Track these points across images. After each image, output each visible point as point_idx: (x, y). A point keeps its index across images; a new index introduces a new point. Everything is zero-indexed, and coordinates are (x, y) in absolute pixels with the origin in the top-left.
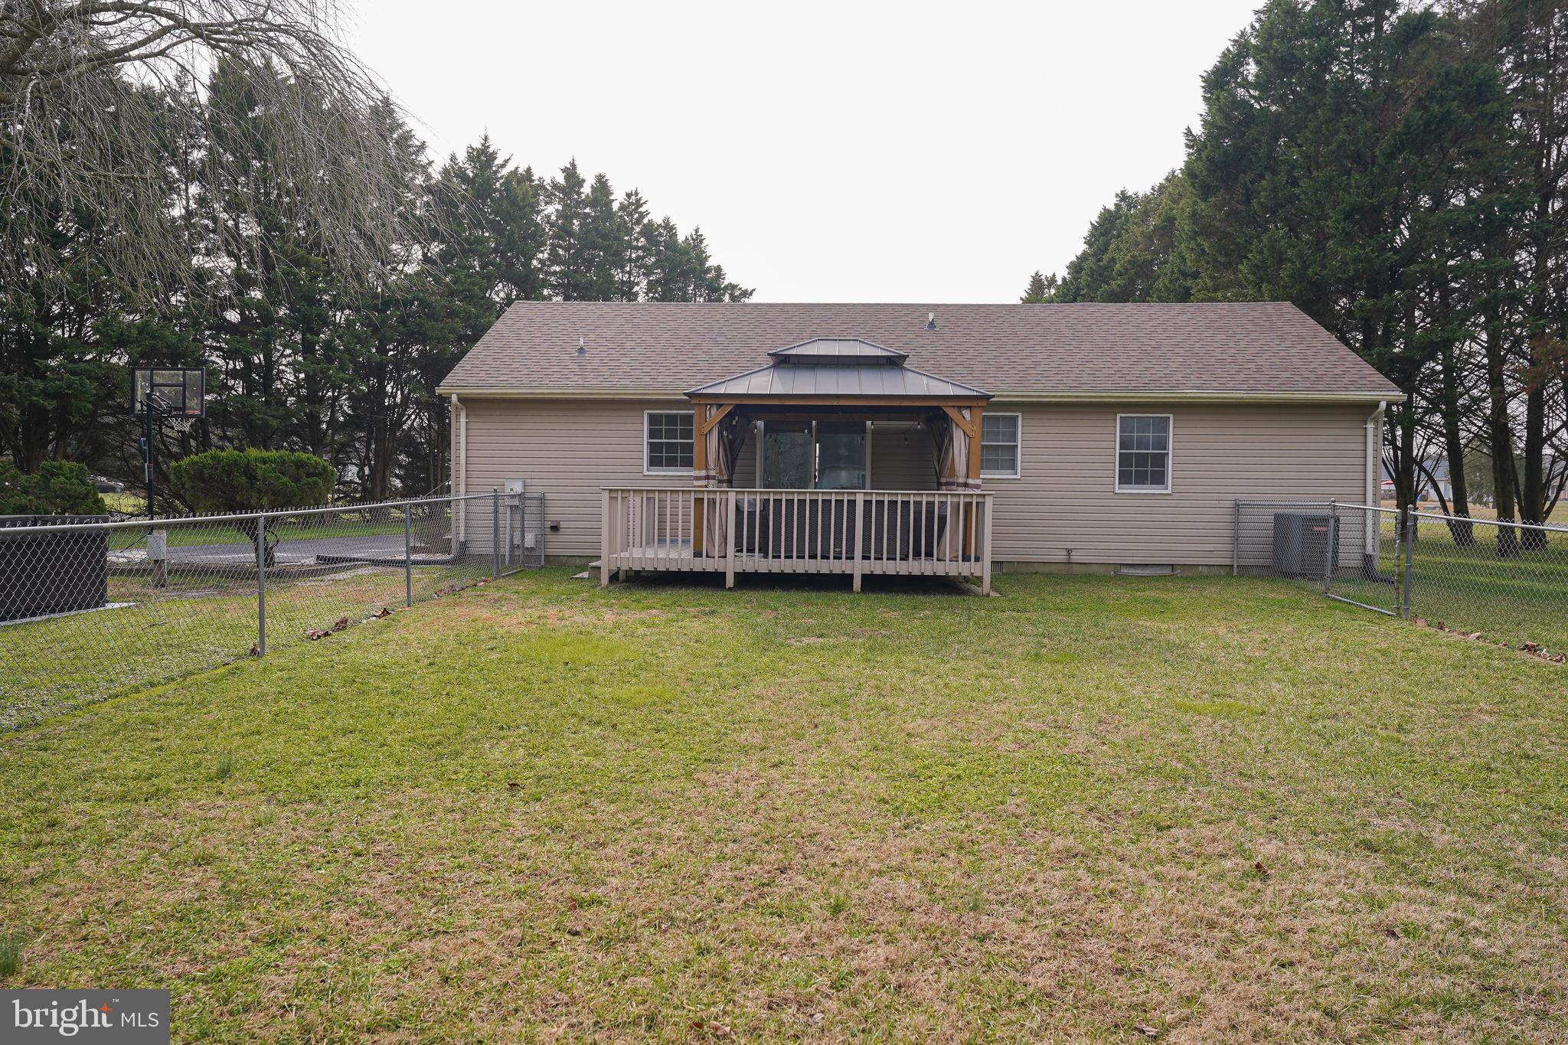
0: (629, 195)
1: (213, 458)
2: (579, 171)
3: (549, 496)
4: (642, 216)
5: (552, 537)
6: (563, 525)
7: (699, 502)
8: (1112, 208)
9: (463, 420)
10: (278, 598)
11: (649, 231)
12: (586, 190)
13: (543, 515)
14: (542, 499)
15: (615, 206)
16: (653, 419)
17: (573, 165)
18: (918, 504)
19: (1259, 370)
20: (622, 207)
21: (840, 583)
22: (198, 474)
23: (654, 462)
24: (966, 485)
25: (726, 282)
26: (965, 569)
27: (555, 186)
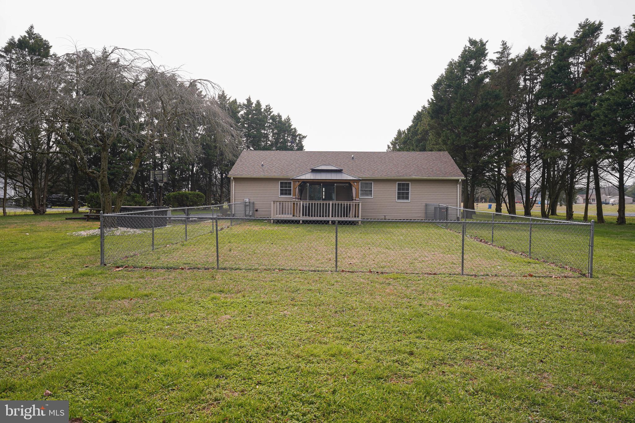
0: (267, 106)
1: (178, 193)
2: (251, 100)
3: (255, 202)
4: (271, 113)
5: (256, 213)
6: (258, 209)
7: (294, 204)
8: (420, 111)
9: (234, 183)
10: (190, 227)
11: (273, 118)
12: (254, 105)
13: (254, 207)
14: (253, 203)
15: (262, 110)
16: (281, 183)
17: (250, 98)
18: (344, 204)
19: (432, 171)
20: (265, 110)
21: (327, 222)
22: (175, 197)
23: (282, 194)
24: (355, 200)
25: (298, 133)
26: (354, 219)
27: (244, 105)
